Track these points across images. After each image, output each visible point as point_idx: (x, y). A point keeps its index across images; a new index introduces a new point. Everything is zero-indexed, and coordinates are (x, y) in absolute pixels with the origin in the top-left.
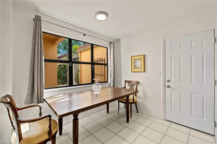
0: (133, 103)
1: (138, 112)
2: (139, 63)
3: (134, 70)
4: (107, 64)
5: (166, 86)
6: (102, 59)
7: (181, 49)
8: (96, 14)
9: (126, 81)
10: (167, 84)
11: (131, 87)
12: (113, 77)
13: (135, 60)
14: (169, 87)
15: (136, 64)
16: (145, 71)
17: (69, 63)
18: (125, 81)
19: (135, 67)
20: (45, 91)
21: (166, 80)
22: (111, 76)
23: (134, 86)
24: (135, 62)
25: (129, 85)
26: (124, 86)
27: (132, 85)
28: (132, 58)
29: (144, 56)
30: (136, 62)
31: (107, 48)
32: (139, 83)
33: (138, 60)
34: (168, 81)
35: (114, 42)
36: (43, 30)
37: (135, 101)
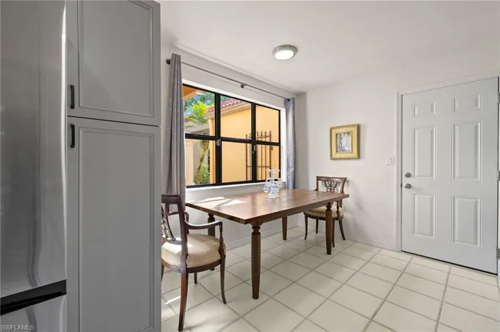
0: (337, 219)
1: (344, 239)
2: (347, 142)
3: (335, 155)
4: (279, 144)
5: (404, 185)
6: (264, 134)
7: (434, 113)
8: (275, 50)
9: (319, 178)
10: (406, 181)
11: (331, 189)
12: (292, 169)
13: (339, 136)
14: (409, 186)
15: (341, 143)
16: (359, 157)
17: (216, 140)
18: (317, 177)
19: (339, 150)
20: (187, 190)
21: (404, 174)
22: (288, 167)
23: (335, 187)
24: (338, 139)
25: (326, 186)
26: (316, 188)
27: (331, 186)
28: (333, 130)
29: (359, 127)
30: (341, 140)
31: (279, 111)
32: (348, 182)
33: (346, 135)
34: (408, 175)
35: (294, 99)
36: (184, 81)
37: (341, 215)
